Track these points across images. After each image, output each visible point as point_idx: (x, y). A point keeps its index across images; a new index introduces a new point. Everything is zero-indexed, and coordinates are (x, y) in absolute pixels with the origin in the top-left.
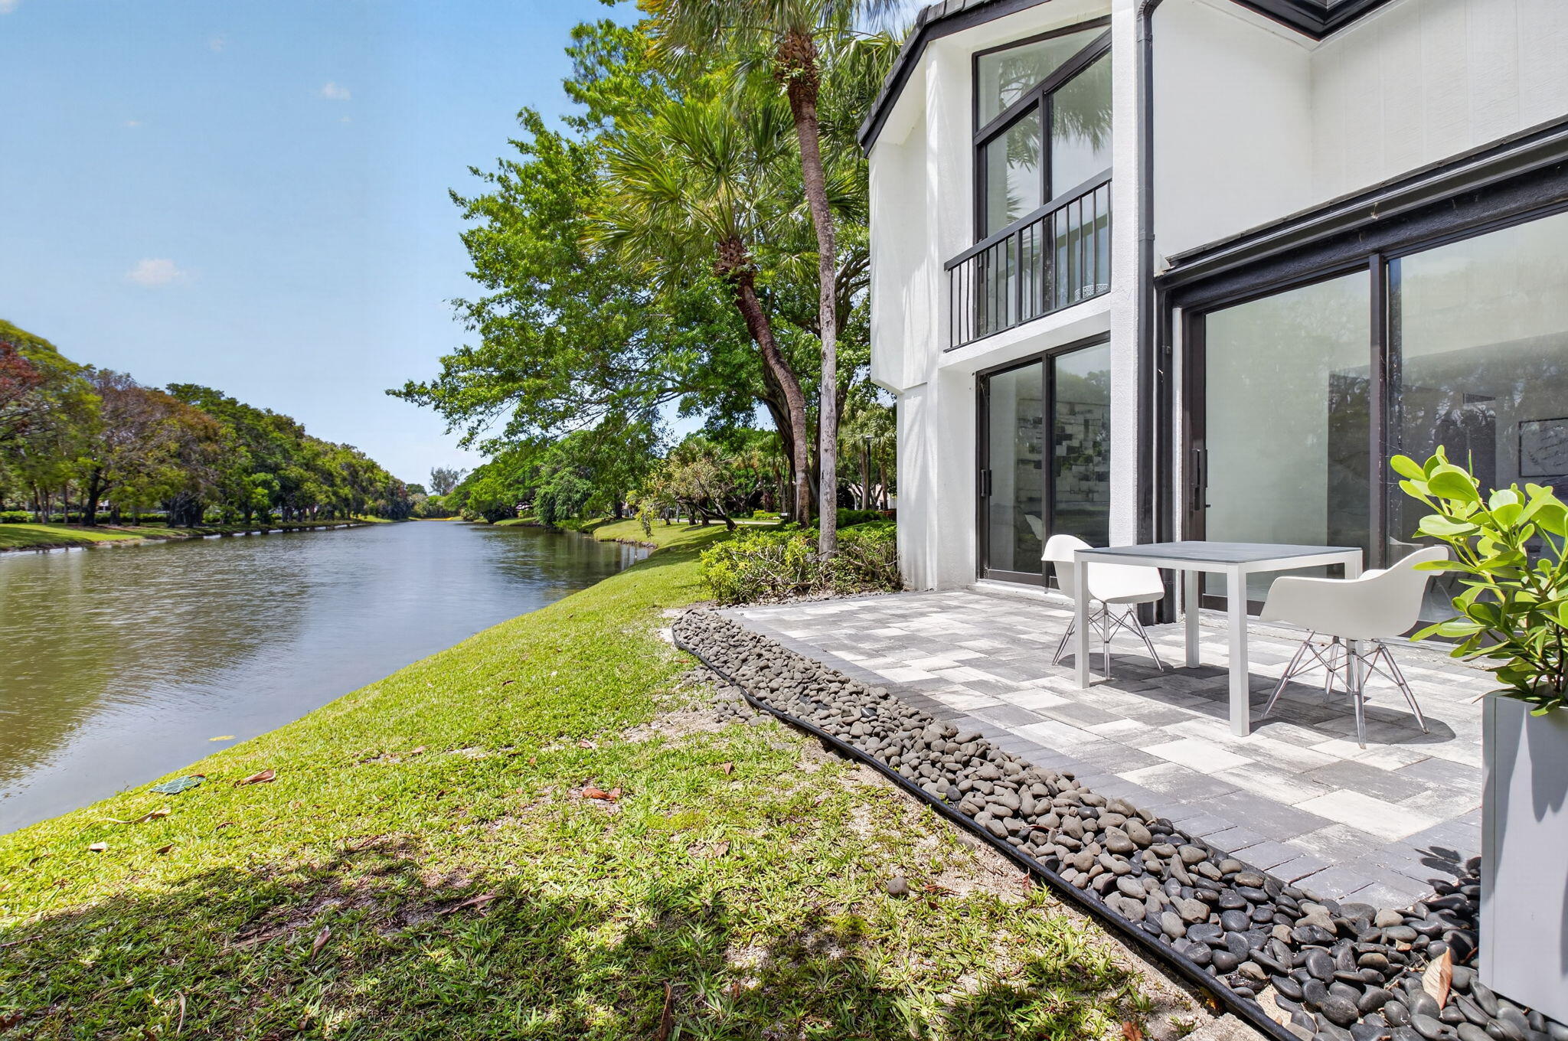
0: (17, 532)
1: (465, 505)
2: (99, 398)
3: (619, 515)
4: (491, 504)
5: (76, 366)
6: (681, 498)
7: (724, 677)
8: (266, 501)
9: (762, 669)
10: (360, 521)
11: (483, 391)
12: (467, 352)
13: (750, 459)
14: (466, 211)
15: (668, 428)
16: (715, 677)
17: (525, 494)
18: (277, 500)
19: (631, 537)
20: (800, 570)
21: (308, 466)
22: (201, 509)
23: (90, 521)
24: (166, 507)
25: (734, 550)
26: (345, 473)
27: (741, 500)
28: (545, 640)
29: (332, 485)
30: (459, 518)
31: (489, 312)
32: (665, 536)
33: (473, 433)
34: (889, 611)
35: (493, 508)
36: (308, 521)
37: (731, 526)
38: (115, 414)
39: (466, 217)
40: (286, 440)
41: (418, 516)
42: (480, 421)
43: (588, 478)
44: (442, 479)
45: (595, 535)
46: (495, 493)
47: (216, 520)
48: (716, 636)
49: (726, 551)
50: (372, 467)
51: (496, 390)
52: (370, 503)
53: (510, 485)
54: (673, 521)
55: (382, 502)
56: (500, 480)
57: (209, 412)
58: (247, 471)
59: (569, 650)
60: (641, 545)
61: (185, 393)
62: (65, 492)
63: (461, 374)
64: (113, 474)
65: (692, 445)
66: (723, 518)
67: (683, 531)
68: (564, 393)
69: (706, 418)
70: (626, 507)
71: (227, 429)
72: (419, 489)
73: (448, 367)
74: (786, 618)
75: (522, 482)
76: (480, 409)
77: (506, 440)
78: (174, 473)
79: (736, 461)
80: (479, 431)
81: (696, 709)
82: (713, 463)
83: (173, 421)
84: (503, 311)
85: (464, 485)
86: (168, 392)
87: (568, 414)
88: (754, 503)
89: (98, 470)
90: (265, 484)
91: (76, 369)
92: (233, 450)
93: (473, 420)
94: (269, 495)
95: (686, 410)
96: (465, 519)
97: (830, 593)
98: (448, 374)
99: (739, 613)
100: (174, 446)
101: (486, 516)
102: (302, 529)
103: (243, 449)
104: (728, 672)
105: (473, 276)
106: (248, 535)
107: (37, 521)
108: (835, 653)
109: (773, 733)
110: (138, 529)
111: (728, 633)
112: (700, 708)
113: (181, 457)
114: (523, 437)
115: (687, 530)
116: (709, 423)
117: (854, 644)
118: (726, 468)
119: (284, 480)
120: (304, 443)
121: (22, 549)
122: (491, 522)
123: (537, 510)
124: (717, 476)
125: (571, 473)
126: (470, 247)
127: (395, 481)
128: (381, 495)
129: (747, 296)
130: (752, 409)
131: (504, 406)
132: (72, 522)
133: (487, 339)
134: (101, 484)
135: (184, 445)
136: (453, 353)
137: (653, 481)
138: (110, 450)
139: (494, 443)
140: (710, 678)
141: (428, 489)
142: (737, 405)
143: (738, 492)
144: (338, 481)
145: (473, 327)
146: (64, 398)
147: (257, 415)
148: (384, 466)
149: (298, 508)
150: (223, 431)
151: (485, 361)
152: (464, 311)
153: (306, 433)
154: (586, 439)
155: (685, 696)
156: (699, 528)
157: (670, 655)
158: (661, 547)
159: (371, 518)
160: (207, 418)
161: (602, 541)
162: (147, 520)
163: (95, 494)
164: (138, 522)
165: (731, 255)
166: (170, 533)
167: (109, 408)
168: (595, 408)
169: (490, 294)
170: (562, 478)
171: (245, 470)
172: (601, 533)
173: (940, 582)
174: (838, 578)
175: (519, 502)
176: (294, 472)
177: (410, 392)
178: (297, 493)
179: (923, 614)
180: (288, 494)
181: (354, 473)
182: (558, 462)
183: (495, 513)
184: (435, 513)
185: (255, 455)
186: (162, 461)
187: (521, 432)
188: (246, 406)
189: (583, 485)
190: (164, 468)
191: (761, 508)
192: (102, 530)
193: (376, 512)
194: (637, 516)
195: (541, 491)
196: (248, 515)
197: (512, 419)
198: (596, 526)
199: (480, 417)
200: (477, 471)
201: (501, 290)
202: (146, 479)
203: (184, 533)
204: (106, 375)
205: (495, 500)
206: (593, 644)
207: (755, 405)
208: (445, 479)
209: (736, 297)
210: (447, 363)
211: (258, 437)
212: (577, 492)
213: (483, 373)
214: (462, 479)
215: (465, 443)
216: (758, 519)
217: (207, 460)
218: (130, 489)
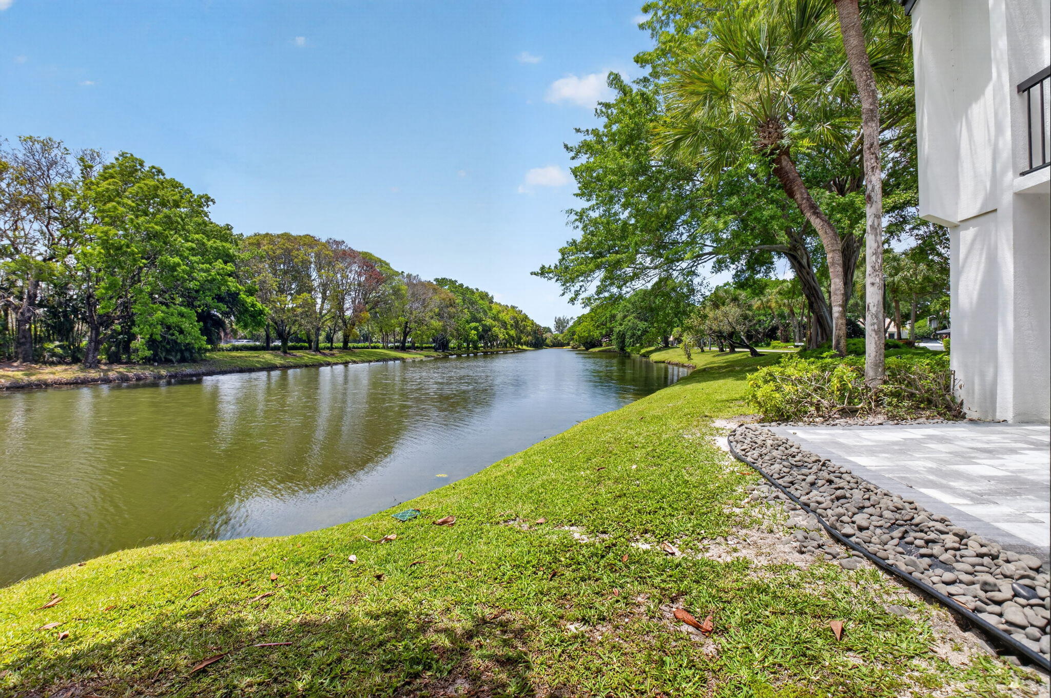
0: (375, 353)
1: (573, 339)
2: (406, 287)
3: (667, 346)
4: (587, 338)
5: (397, 272)
6: (714, 332)
7: (794, 499)
8: (476, 337)
9: (838, 499)
10: (519, 349)
11: (583, 267)
12: (574, 243)
13: (768, 301)
14: (572, 154)
15: (705, 282)
16: (782, 495)
17: (607, 332)
18: (481, 337)
19: (676, 360)
20: (847, 394)
21: (495, 318)
22: (448, 342)
23: (403, 348)
24: (434, 341)
25: (777, 374)
26: (512, 322)
27: (759, 333)
28: (626, 435)
29: (506, 329)
30: (570, 347)
31: (587, 217)
32: (701, 360)
33: (577, 294)
34: (965, 444)
35: (589, 340)
36: (495, 349)
37: (754, 353)
38: (413, 295)
39: (573, 158)
40: (485, 304)
41: (548, 346)
42: (581, 286)
43: (646, 321)
44: (560, 323)
45: (651, 359)
46: (590, 331)
47: (454, 348)
48: (775, 453)
49: (771, 375)
50: (526, 318)
51: (591, 266)
52: (524, 339)
53: (598, 326)
54: (706, 349)
55: (530, 338)
56: (593, 323)
57: (451, 291)
58: (468, 322)
59: (643, 447)
60: (683, 366)
61: (442, 282)
62: (394, 335)
63: (570, 257)
64: (413, 325)
65: (721, 293)
66: (747, 347)
67: (714, 356)
68: (633, 263)
69: (734, 272)
70: (671, 339)
71: (459, 301)
72: (549, 330)
73: (563, 254)
74: (842, 440)
75: (605, 325)
76: (581, 279)
77: (596, 297)
78: (436, 324)
79: (756, 303)
80: (581, 292)
81: (772, 531)
82: (739, 306)
83: (436, 297)
84: (594, 215)
85: (572, 327)
86: (435, 283)
87: (635, 276)
88: (771, 335)
89: (407, 323)
90: (476, 329)
91: (397, 274)
92: (462, 311)
93: (577, 286)
94: (477, 334)
95: (719, 267)
96: (573, 348)
97: (881, 418)
98: (563, 259)
99: (792, 432)
100: (437, 310)
101: (584, 346)
102: (492, 353)
103: (466, 310)
104: (797, 494)
105: (577, 195)
106: (468, 355)
107: (384, 348)
108: (923, 490)
109: (877, 586)
110: (422, 352)
111: (786, 452)
112: (775, 530)
113: (440, 316)
114: (607, 294)
115: (718, 355)
116: (736, 276)
117: (944, 482)
118: (749, 310)
119: (484, 326)
120: (493, 306)
121: (377, 361)
122: (587, 349)
123: (614, 342)
124: (742, 315)
125: (634, 317)
126: (576, 176)
127: (537, 326)
128: (530, 334)
129: (784, 163)
130: (772, 263)
131: (595, 275)
132: (396, 348)
133: (585, 233)
134: (408, 329)
135: (441, 309)
136: (565, 245)
137: (694, 320)
138: (411, 313)
139: (589, 299)
140: (777, 497)
141: (553, 329)
142: (760, 261)
143: (757, 327)
144: (509, 326)
145: (577, 227)
146: (393, 288)
147: (472, 292)
148: (531, 317)
149: (490, 342)
150: (457, 301)
151: (584, 248)
152: (573, 217)
153: (494, 301)
154: (646, 293)
155: (755, 513)
156: (727, 354)
157: (729, 464)
158: (698, 368)
159: (524, 347)
160: (450, 294)
161: (656, 362)
162: (426, 348)
163: (406, 334)
164: (422, 349)
165: (770, 133)
166: (435, 354)
167: (411, 292)
168: (652, 272)
169: (587, 205)
170: (629, 321)
171: (467, 322)
172: (655, 357)
173: (1016, 415)
174: (890, 404)
175: (603, 336)
176: (489, 322)
177: (543, 272)
178: (490, 333)
179: (1013, 451)
180: (486, 334)
181: (517, 322)
182: (628, 311)
183: (589, 344)
184: (558, 344)
185: (471, 313)
186: (432, 318)
187: (605, 291)
188: (467, 288)
189: (642, 325)
190: (432, 321)
191: (776, 339)
192: (408, 352)
193: (527, 344)
194: (681, 345)
195: (617, 330)
196: (468, 345)
197: (599, 284)
198: (651, 352)
199: (581, 284)
200: (579, 318)
201: (594, 202)
202: (426, 327)
203: (440, 354)
204: (409, 276)
205: (590, 336)
206: (660, 444)
207: (775, 259)
208: (562, 324)
209: (774, 165)
210: (563, 252)
211: (473, 303)
212: (639, 330)
213: (583, 256)
214: (571, 323)
215: (572, 301)
216: (774, 347)
217: (451, 317)
218: (419, 332)
